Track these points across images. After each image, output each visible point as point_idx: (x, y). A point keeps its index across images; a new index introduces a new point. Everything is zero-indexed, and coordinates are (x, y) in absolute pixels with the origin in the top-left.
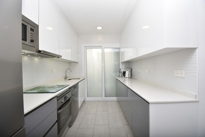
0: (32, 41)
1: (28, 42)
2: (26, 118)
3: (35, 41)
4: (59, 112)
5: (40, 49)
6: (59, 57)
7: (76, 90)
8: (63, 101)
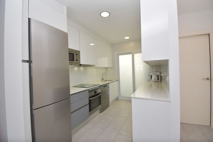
0: (77, 60)
1: (75, 61)
2: (71, 96)
3: (78, 60)
4: (90, 99)
5: (81, 63)
6: (93, 66)
7: (106, 88)
8: (93, 93)
